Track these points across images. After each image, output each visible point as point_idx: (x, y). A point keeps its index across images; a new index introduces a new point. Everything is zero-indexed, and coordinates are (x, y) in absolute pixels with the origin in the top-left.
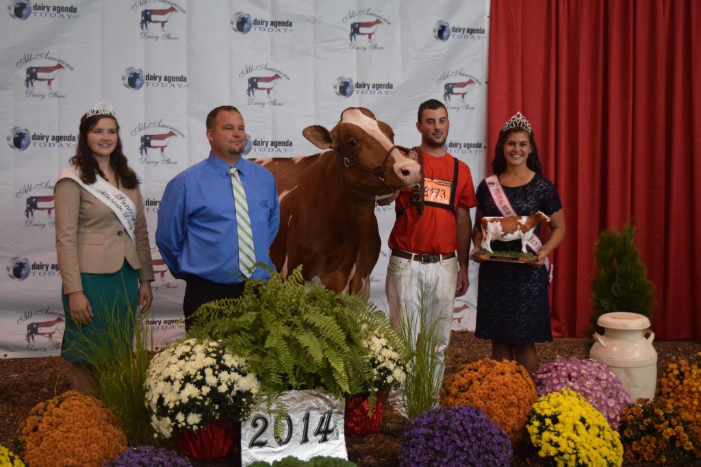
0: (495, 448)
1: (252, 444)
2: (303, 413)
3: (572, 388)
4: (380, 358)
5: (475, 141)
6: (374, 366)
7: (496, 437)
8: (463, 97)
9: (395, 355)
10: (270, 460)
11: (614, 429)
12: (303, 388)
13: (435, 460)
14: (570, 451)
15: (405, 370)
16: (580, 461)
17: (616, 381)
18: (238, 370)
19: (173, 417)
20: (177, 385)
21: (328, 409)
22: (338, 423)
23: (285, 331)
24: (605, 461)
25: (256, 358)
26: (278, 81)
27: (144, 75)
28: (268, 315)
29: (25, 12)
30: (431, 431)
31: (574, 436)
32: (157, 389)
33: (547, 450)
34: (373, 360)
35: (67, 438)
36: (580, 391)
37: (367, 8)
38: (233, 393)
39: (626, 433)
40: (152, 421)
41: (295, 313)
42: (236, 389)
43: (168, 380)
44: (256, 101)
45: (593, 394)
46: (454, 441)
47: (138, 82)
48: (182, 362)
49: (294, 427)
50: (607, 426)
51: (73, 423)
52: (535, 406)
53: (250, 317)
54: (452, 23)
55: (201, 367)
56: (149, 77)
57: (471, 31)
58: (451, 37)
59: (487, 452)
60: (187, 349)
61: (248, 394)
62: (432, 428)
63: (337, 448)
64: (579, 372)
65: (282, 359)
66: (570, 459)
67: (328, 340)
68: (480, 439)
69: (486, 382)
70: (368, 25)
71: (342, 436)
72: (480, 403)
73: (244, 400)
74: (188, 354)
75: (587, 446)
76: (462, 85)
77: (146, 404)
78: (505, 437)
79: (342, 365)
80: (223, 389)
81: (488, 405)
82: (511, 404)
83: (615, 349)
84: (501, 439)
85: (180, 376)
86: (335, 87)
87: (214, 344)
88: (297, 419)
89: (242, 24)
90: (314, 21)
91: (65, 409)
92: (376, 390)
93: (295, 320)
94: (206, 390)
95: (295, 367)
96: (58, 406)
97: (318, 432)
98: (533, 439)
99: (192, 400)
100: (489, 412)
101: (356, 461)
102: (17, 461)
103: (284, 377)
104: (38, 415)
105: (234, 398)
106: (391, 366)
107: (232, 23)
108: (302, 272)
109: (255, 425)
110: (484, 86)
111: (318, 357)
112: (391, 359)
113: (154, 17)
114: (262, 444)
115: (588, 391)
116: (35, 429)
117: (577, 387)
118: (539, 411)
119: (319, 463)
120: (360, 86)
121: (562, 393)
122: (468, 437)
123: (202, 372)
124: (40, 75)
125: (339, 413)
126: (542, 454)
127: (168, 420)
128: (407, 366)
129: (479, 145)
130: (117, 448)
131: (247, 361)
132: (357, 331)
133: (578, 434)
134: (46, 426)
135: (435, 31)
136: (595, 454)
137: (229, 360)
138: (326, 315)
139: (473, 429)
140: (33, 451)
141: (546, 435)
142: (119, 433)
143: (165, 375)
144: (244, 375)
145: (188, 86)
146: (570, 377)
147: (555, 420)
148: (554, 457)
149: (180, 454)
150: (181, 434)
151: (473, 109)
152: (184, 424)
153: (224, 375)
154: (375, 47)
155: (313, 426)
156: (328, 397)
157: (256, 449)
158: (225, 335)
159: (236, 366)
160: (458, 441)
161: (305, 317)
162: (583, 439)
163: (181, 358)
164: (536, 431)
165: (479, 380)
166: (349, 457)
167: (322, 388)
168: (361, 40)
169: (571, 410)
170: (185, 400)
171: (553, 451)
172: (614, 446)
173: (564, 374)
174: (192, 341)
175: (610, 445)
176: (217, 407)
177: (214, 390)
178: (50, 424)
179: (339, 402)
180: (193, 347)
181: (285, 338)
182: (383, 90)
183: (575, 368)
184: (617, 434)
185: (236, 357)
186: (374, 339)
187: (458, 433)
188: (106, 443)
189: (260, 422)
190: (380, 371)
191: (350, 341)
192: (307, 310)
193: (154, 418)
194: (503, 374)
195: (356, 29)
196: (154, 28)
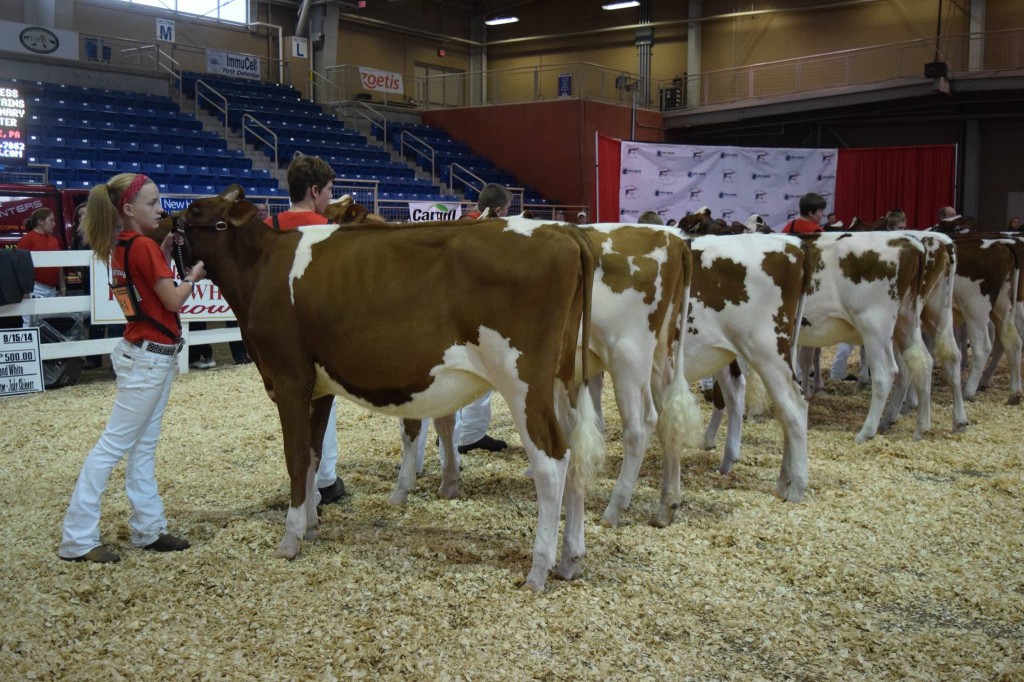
37: (794, 170)
54: (823, 175)
57: (830, 177)
70: (795, 176)
89: (754, 177)
90: (777, 175)
107: (751, 176)
113: (727, 175)
120: (792, 196)
135: (817, 177)
168: (793, 181)
195: (791, 177)
196: (727, 179)
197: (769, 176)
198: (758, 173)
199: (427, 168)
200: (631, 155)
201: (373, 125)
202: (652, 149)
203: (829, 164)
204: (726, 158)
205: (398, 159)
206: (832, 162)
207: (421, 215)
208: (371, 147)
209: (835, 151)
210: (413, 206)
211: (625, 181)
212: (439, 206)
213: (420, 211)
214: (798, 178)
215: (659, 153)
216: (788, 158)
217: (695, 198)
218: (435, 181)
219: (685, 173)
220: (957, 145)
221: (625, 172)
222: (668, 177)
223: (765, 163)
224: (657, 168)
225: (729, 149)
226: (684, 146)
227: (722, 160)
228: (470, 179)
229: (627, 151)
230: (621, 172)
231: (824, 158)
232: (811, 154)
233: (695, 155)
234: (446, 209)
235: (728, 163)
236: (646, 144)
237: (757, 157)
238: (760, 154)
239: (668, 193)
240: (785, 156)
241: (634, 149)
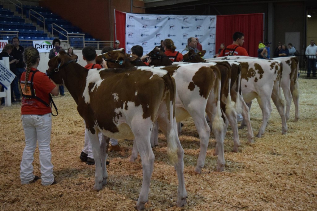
8: (212, 37)
37: (199, 25)
57: (213, 27)
58: (211, 28)
70: (199, 27)
89: (182, 28)
90: (192, 27)
110: (215, 35)
113: (171, 27)
135: (208, 28)
145: (176, 36)
168: (198, 29)
195: (197, 28)
196: (171, 29)
197: (188, 27)
198: (184, 26)
199: (41, 25)
200: (131, 19)
201: (17, 7)
202: (139, 16)
203: (213, 22)
204: (171, 20)
205: (28, 21)
207: (39, 46)
208: (16, 16)
209: (215, 17)
210: (35, 42)
211: (128, 30)
212: (47, 42)
213: (38, 45)
214: (200, 28)
215: (142, 18)
217: (158, 37)
218: (45, 31)
219: (154, 26)
220: (264, 13)
221: (128, 26)
222: (146, 28)
223: (187, 22)
224: (142, 24)
225: (172, 16)
226: (153, 15)
227: (169, 21)
228: (61, 30)
229: (129, 17)
230: (126, 27)
231: (211, 19)
232: (205, 18)
233: (157, 19)
234: (50, 43)
235: (171, 22)
236: (136, 14)
237: (183, 19)
238: (185, 18)
239: (146, 35)
240: (195, 19)
241: (132, 17)
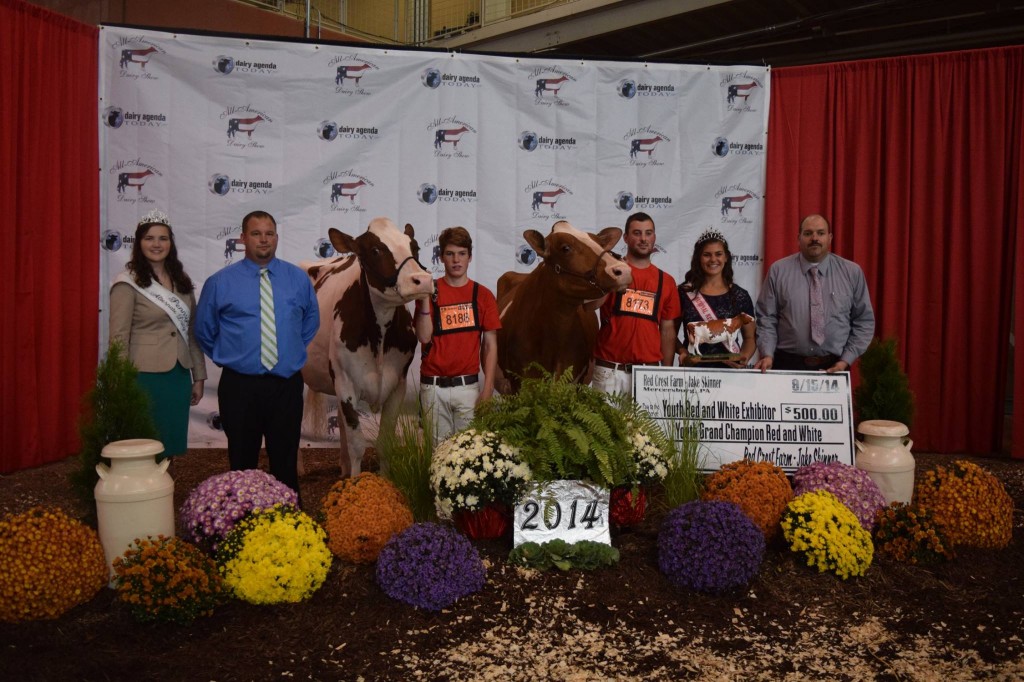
0: (748, 541)
1: (525, 527)
2: (572, 501)
3: (828, 490)
4: (643, 454)
5: (751, 253)
6: (637, 461)
7: (750, 530)
8: (740, 211)
9: (657, 452)
10: (539, 542)
11: (866, 529)
12: (571, 478)
13: (691, 548)
14: (820, 547)
15: (666, 466)
16: (830, 557)
17: (872, 484)
18: (512, 459)
19: (453, 498)
20: (458, 470)
21: (595, 498)
22: (604, 512)
23: (555, 425)
24: (854, 558)
25: (528, 448)
26: (561, 196)
27: (437, 190)
28: (541, 410)
29: (332, 134)
30: (688, 522)
31: (825, 533)
32: (440, 473)
33: (798, 545)
34: (636, 455)
35: (362, 512)
36: (835, 492)
37: (647, 126)
38: (508, 479)
39: (879, 534)
40: (435, 501)
41: (566, 409)
42: (510, 475)
43: (450, 465)
44: (541, 214)
45: (849, 496)
46: (709, 532)
47: (431, 197)
48: (463, 449)
49: (562, 514)
50: (859, 525)
51: (368, 499)
52: (790, 505)
53: (524, 412)
54: (731, 139)
55: (479, 454)
56: (442, 192)
57: (749, 147)
58: (729, 153)
59: (740, 543)
60: (468, 438)
61: (521, 480)
62: (689, 520)
63: (601, 534)
64: (835, 475)
65: (552, 450)
66: (820, 555)
67: (595, 435)
68: (734, 531)
69: (743, 480)
70: (649, 142)
71: (606, 524)
72: (737, 499)
73: (517, 485)
74: (468, 443)
75: (837, 543)
76: (740, 199)
77: (431, 486)
78: (757, 530)
79: (607, 458)
80: (498, 474)
81: (744, 501)
82: (767, 501)
83: (874, 455)
84: (754, 532)
85: (460, 461)
86: (616, 201)
87: (491, 434)
88: (565, 506)
89: (528, 142)
90: (597, 139)
91: (360, 487)
92: (639, 483)
93: (565, 416)
94: (483, 475)
95: (564, 458)
96: (355, 484)
97: (584, 519)
98: (787, 535)
99: (471, 484)
100: (745, 508)
101: (619, 548)
102: (319, 529)
103: (554, 467)
104: (337, 491)
105: (508, 483)
106: (654, 461)
107: (519, 141)
108: (573, 372)
109: (527, 510)
110: (762, 200)
111: (584, 448)
112: (653, 455)
113: (447, 137)
114: (533, 527)
115: (843, 493)
116: (335, 503)
117: (833, 489)
118: (793, 509)
119: (584, 546)
120: (640, 200)
121: (817, 493)
122: (723, 528)
123: (480, 458)
124: (344, 191)
125: (604, 502)
126: (794, 549)
127: (449, 500)
128: (669, 462)
129: (755, 258)
130: (404, 524)
131: (520, 451)
132: (623, 428)
133: (829, 532)
134: (344, 501)
135: (713, 147)
136: (845, 551)
137: (505, 449)
138: (594, 412)
139: (727, 522)
140: (333, 522)
141: (798, 531)
142: (406, 510)
143: (448, 460)
144: (518, 463)
145: (477, 200)
146: (826, 479)
147: (808, 517)
148: (805, 552)
149: (459, 532)
150: (460, 513)
151: (750, 222)
152: (463, 505)
153: (500, 463)
154: (655, 163)
155: (580, 513)
156: (593, 487)
157: (527, 532)
158: (502, 427)
159: (511, 454)
160: (713, 532)
161: (574, 414)
162: (834, 537)
163: (462, 446)
164: (789, 527)
165: (737, 478)
166: (612, 543)
167: (588, 479)
168: (641, 156)
169: (824, 509)
170: (465, 483)
171: (804, 546)
172: (864, 544)
173: (821, 476)
174: (472, 432)
175: (860, 543)
176: (492, 490)
177: (490, 475)
178: (348, 499)
179: (604, 492)
180: (472, 437)
181: (556, 432)
182: (662, 204)
183: (832, 471)
184: (869, 534)
185: (511, 448)
186: (638, 436)
187: (714, 525)
188: (395, 519)
189: (531, 507)
190: (642, 465)
191: (615, 436)
192: (576, 407)
193: (437, 498)
194: (760, 473)
195: (637, 146)
196: (447, 147)
197: (572, 141)
198: (540, 131)
200: (133, 67)
203: (748, 109)
204: (445, 87)
206: (754, 103)
209: (762, 73)
211: (115, 148)
214: (657, 147)
215: (224, 66)
216: (627, 91)
221: (114, 119)
223: (560, 103)
224: (219, 109)
225: (452, 61)
227: (430, 91)
229: (120, 56)
230: (102, 122)
231: (733, 91)
232: (692, 81)
233: (342, 72)
235: (453, 104)
236: (180, 37)
237: (535, 86)
238: (544, 76)
239: (255, 185)
240: (619, 84)
241: (142, 53)
